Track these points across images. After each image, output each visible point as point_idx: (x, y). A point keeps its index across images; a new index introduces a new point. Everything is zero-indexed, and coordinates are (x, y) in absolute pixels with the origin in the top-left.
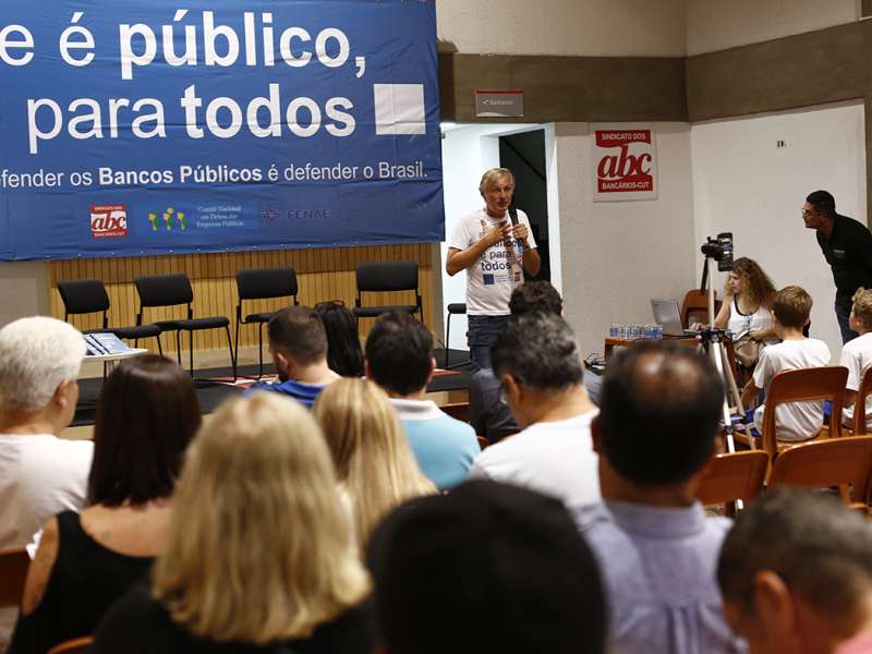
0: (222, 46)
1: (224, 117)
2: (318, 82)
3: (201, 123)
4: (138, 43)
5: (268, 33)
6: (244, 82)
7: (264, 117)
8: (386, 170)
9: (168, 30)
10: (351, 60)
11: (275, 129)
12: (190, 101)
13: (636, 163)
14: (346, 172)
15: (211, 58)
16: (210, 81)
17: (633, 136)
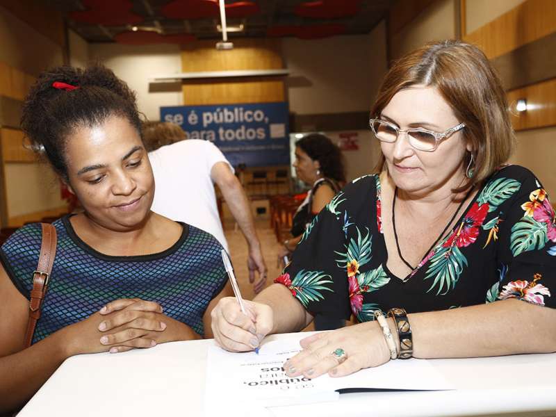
0: (229, 117)
1: (230, 135)
2: (255, 125)
3: (224, 136)
4: (208, 118)
5: (241, 114)
6: (235, 126)
7: (240, 135)
8: (273, 147)
9: (215, 114)
10: (263, 121)
11: (243, 137)
12: (221, 131)
13: (353, 142)
14: (262, 148)
15: (227, 120)
16: (226, 126)
17: (352, 135)
